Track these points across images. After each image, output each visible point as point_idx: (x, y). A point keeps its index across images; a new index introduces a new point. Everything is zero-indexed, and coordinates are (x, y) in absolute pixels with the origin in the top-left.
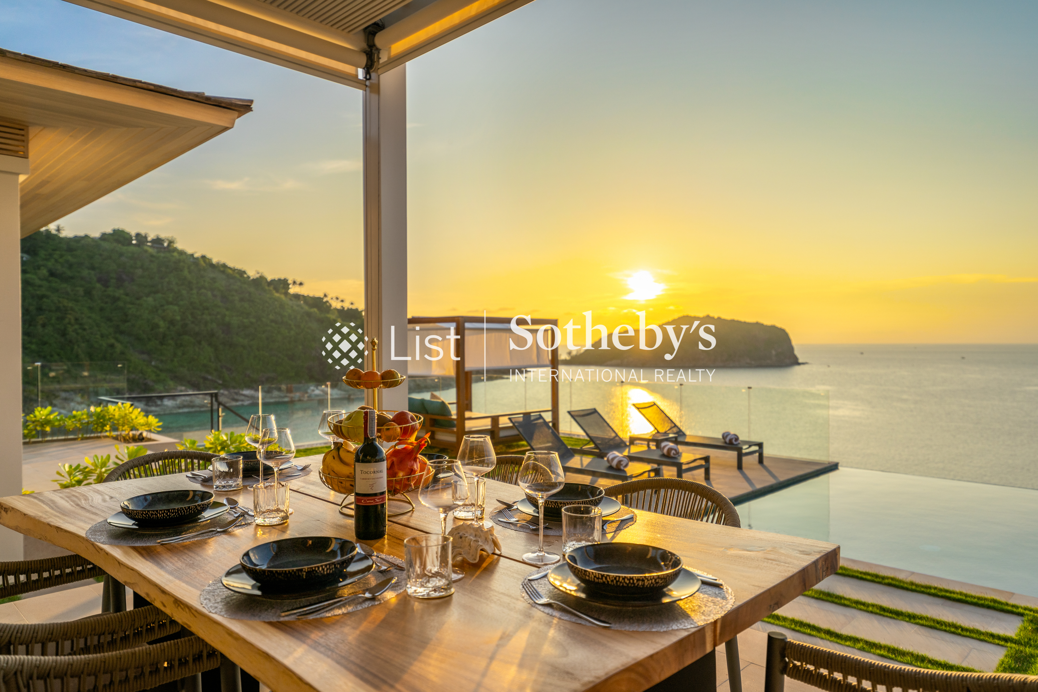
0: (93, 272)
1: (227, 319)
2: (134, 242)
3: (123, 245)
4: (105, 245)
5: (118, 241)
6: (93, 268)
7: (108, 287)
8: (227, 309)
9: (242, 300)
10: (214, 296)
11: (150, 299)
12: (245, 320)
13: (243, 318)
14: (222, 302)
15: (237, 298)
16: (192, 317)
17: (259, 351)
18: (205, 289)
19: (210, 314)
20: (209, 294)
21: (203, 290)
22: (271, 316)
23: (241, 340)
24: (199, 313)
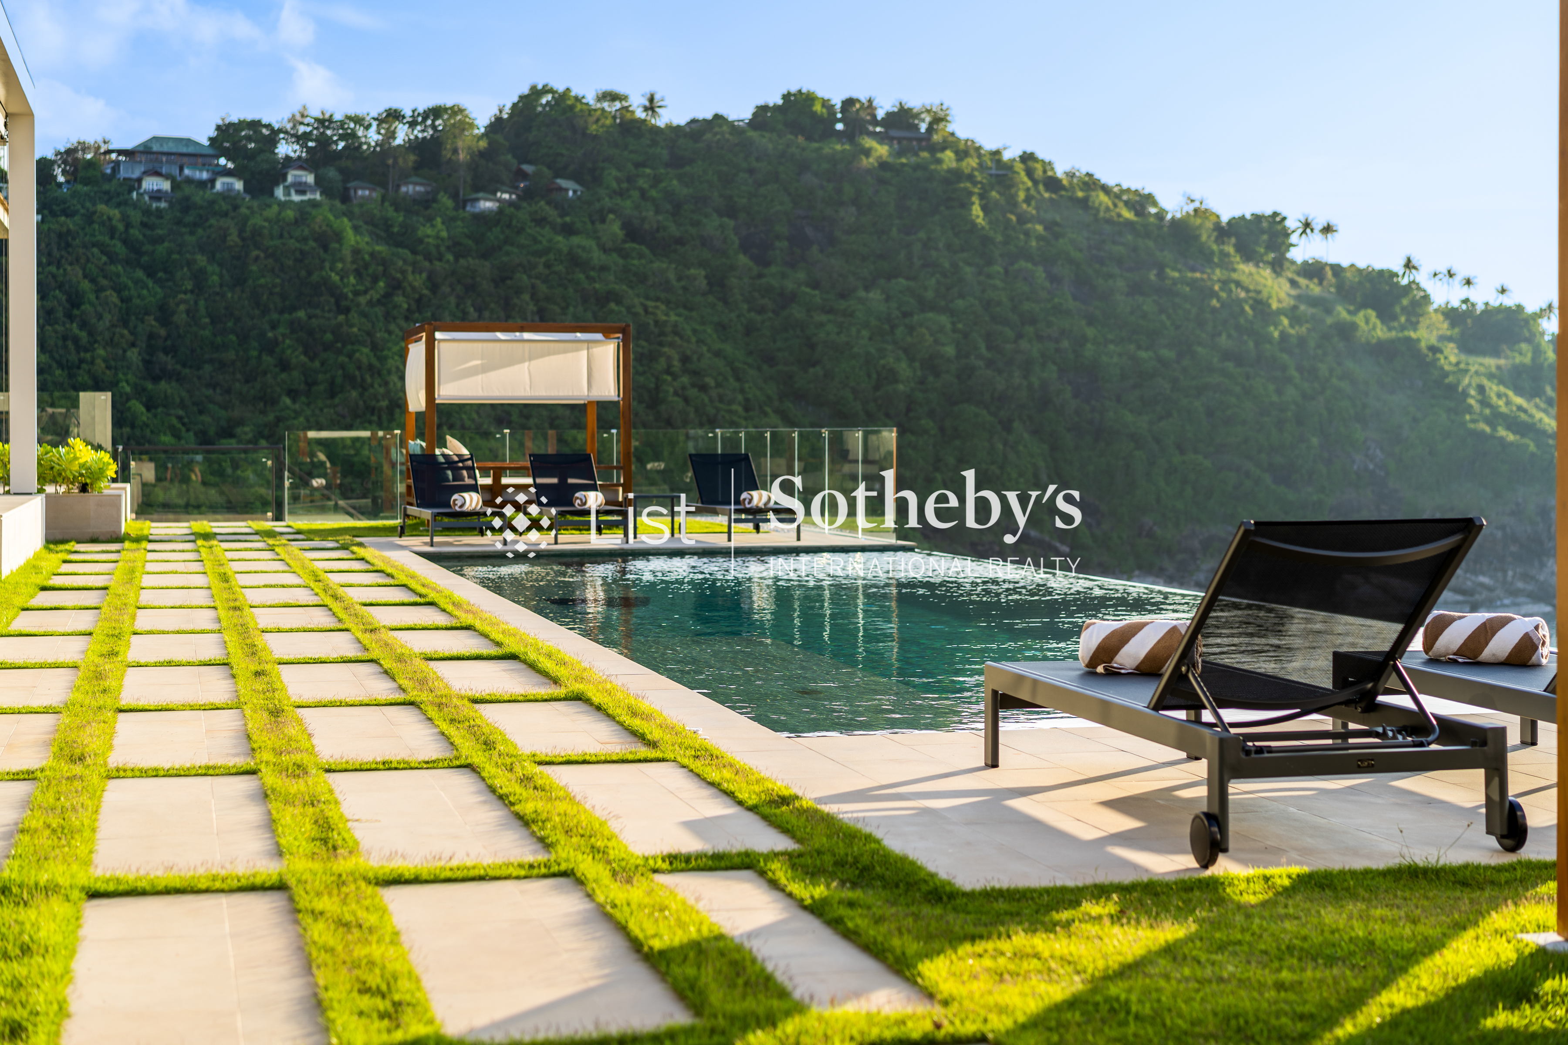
0: (731, 223)
2: (840, 126)
3: (809, 138)
4: (764, 141)
5: (796, 128)
6: (731, 211)
7: (767, 264)
10: (1053, 279)
11: (875, 295)
13: (1139, 347)
14: (1075, 298)
15: (1120, 284)
16: (989, 348)
17: (1182, 451)
18: (1029, 258)
19: (1040, 338)
20: (1040, 273)
21: (1023, 264)
22: (1223, 340)
23: (1129, 417)
24: (1009, 333)
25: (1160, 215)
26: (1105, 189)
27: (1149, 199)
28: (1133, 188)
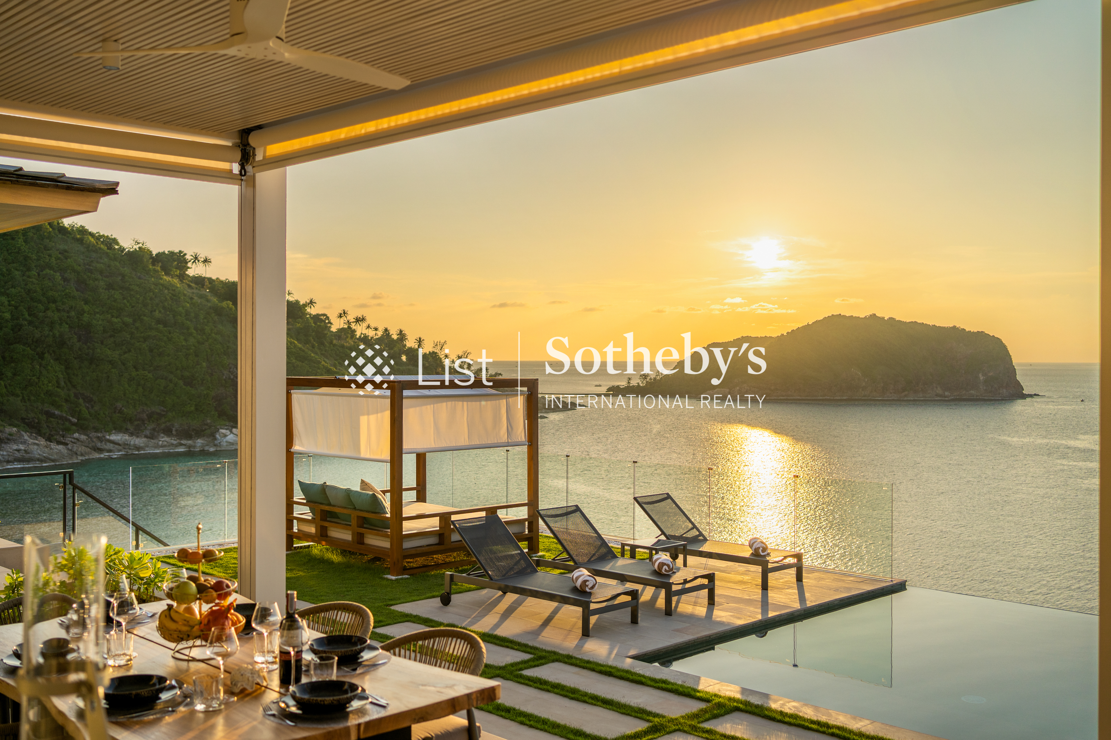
1: (86, 318)
8: (86, 302)
9: (110, 287)
10: (65, 280)
12: (115, 320)
13: (113, 316)
14: (77, 290)
15: (102, 283)
16: (29, 315)
17: (137, 370)
18: (51, 268)
19: (58, 310)
20: (58, 276)
21: (47, 271)
22: (157, 314)
23: (109, 352)
24: (41, 307)
25: (122, 249)
26: (92, 234)
27: (115, 241)
28: (106, 235)
